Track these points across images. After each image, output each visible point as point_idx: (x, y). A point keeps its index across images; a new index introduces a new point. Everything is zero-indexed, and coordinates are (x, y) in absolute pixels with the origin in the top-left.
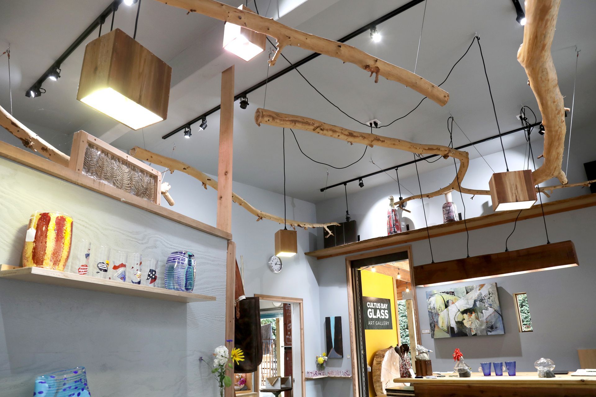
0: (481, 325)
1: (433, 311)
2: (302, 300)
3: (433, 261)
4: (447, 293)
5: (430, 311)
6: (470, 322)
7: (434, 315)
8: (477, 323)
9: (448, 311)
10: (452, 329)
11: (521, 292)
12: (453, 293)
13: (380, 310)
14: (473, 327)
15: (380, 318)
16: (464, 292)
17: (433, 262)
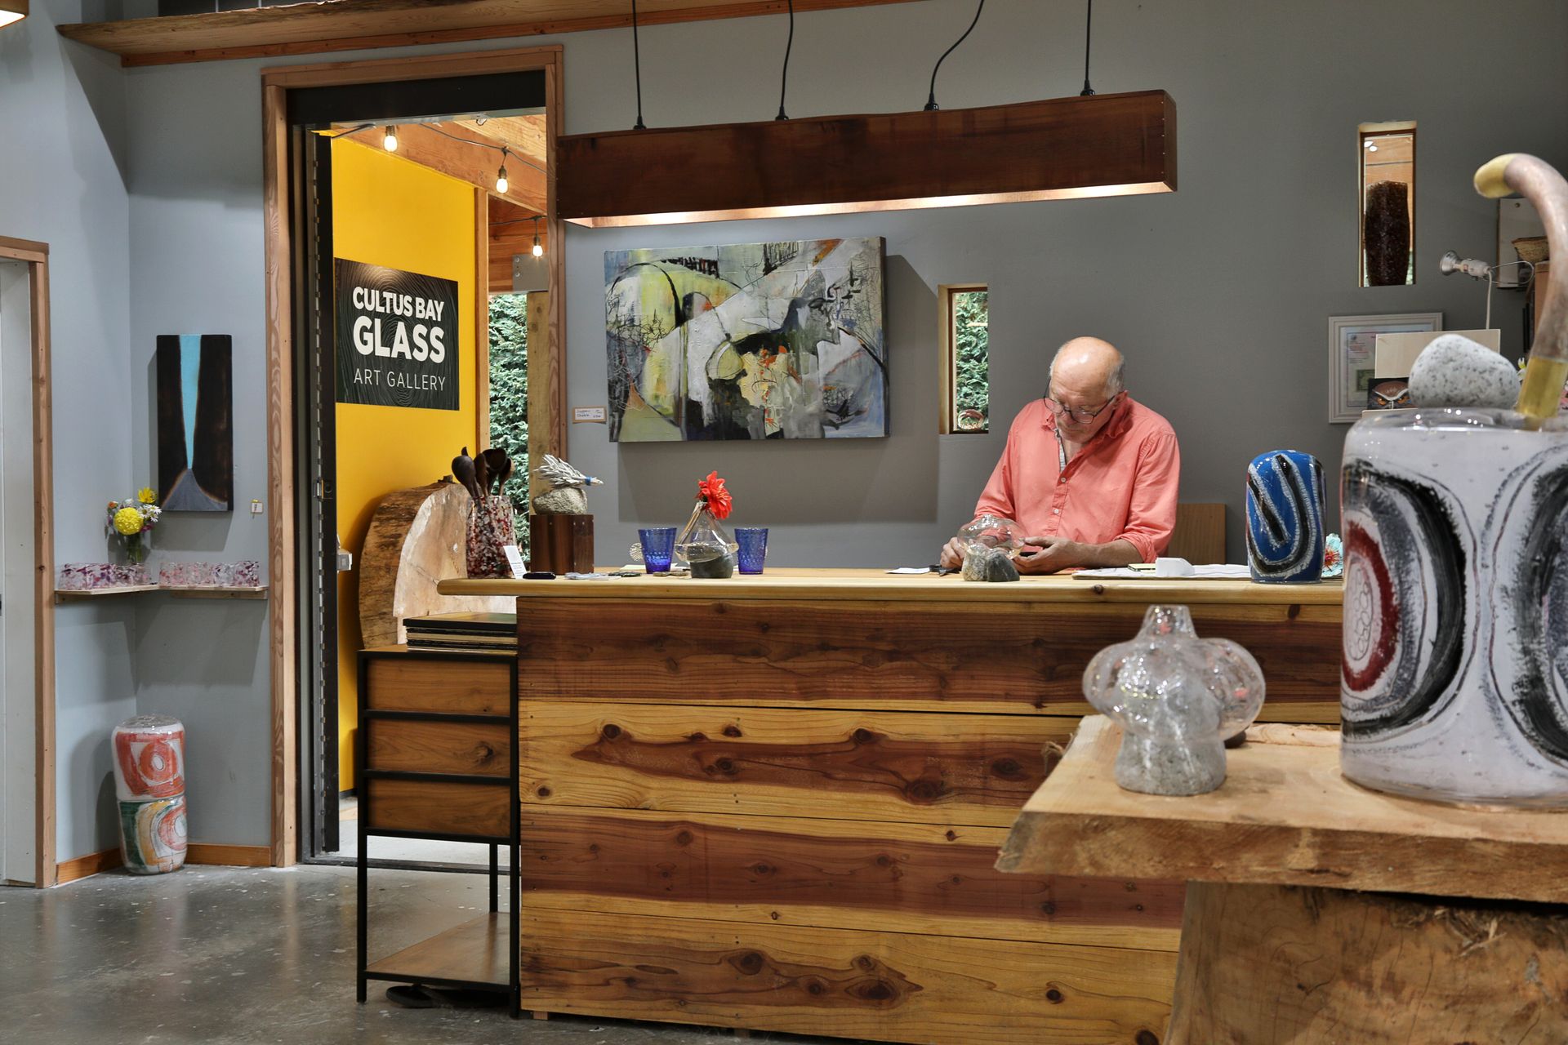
0: (804, 400)
1: (625, 334)
2: (44, 249)
3: (640, 119)
4: (691, 264)
5: (615, 331)
6: (765, 387)
7: (629, 350)
8: (792, 390)
9: (685, 336)
10: (694, 407)
11: (970, 282)
12: (710, 267)
13: (411, 323)
14: (775, 403)
15: (408, 356)
16: (756, 266)
17: (640, 125)
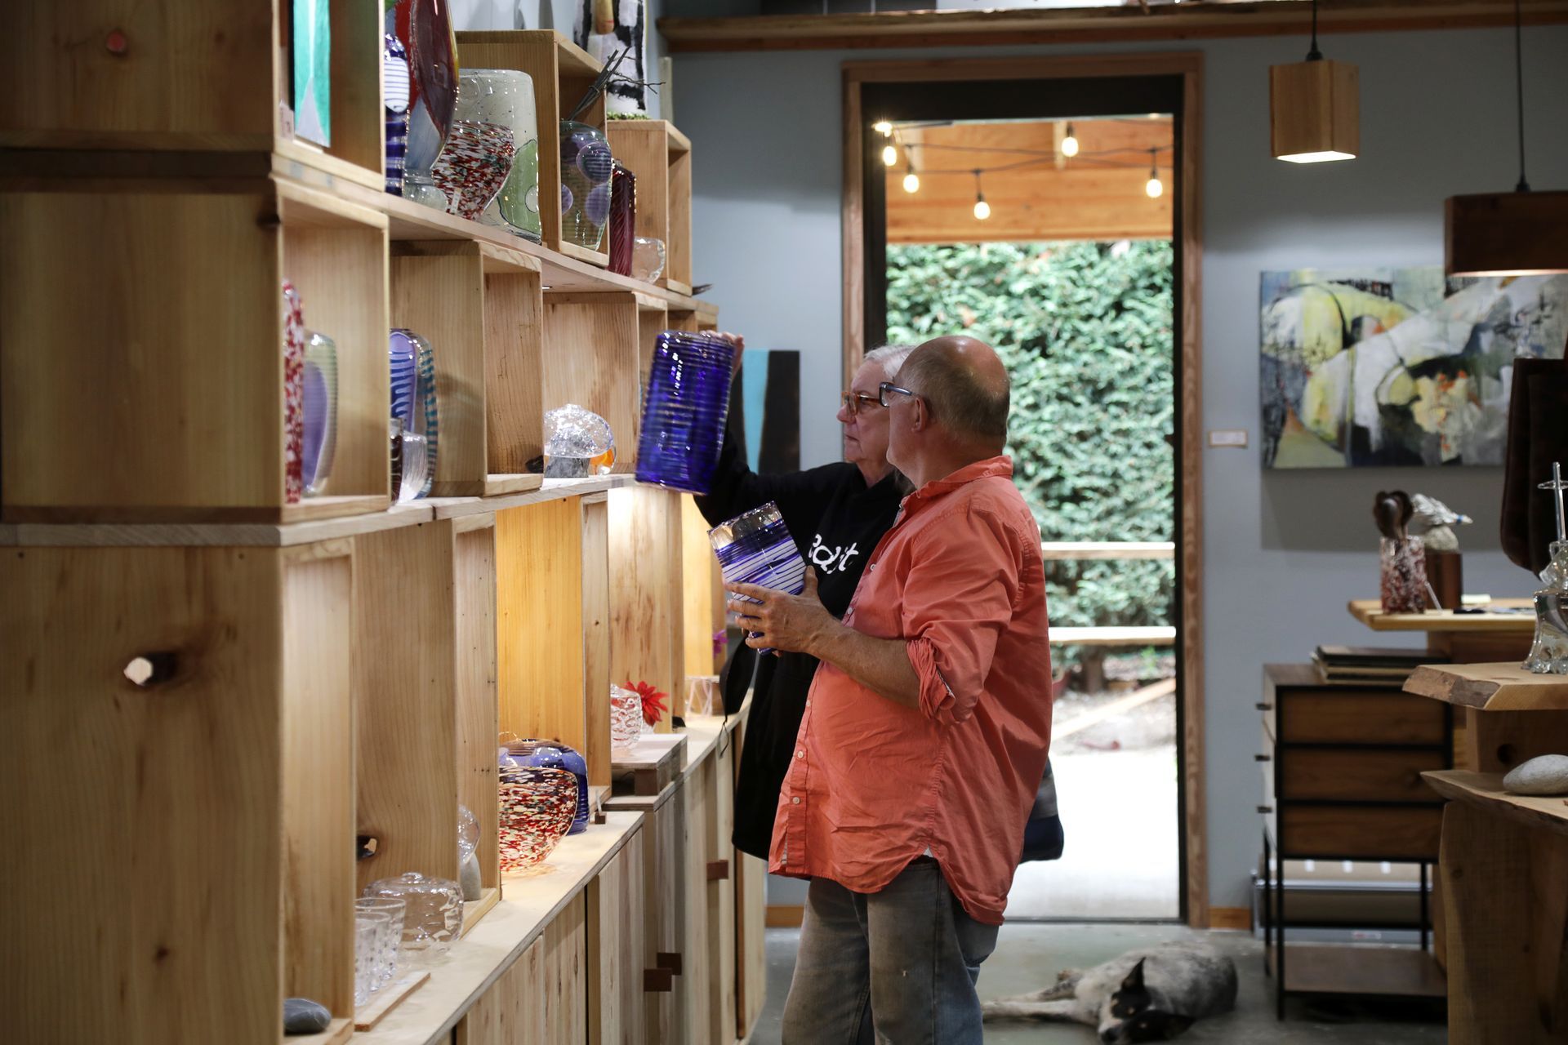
0: (1485, 426)
1: (1284, 357)
3: (1522, 178)
4: (1361, 286)
5: (1272, 354)
6: (1442, 412)
7: (1288, 374)
8: (1472, 417)
9: (1353, 360)
10: (1360, 433)
12: (1384, 289)
14: (1452, 429)
16: (1434, 289)
17: (1522, 186)
